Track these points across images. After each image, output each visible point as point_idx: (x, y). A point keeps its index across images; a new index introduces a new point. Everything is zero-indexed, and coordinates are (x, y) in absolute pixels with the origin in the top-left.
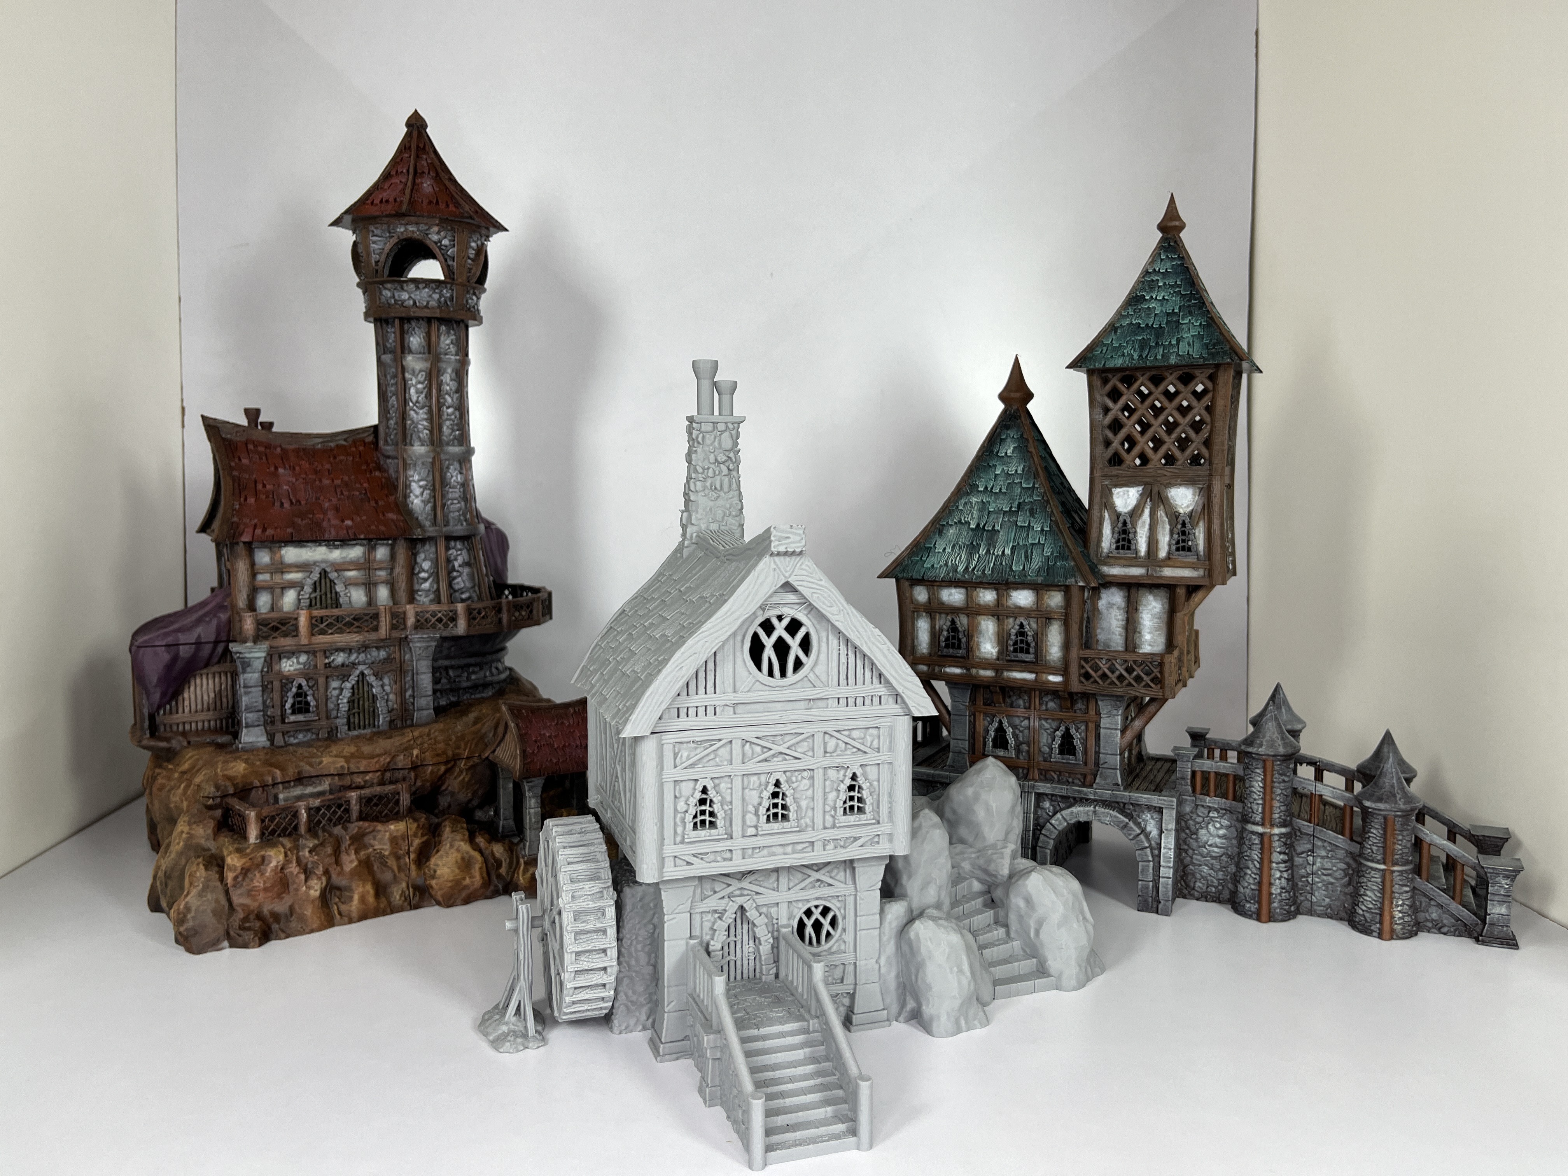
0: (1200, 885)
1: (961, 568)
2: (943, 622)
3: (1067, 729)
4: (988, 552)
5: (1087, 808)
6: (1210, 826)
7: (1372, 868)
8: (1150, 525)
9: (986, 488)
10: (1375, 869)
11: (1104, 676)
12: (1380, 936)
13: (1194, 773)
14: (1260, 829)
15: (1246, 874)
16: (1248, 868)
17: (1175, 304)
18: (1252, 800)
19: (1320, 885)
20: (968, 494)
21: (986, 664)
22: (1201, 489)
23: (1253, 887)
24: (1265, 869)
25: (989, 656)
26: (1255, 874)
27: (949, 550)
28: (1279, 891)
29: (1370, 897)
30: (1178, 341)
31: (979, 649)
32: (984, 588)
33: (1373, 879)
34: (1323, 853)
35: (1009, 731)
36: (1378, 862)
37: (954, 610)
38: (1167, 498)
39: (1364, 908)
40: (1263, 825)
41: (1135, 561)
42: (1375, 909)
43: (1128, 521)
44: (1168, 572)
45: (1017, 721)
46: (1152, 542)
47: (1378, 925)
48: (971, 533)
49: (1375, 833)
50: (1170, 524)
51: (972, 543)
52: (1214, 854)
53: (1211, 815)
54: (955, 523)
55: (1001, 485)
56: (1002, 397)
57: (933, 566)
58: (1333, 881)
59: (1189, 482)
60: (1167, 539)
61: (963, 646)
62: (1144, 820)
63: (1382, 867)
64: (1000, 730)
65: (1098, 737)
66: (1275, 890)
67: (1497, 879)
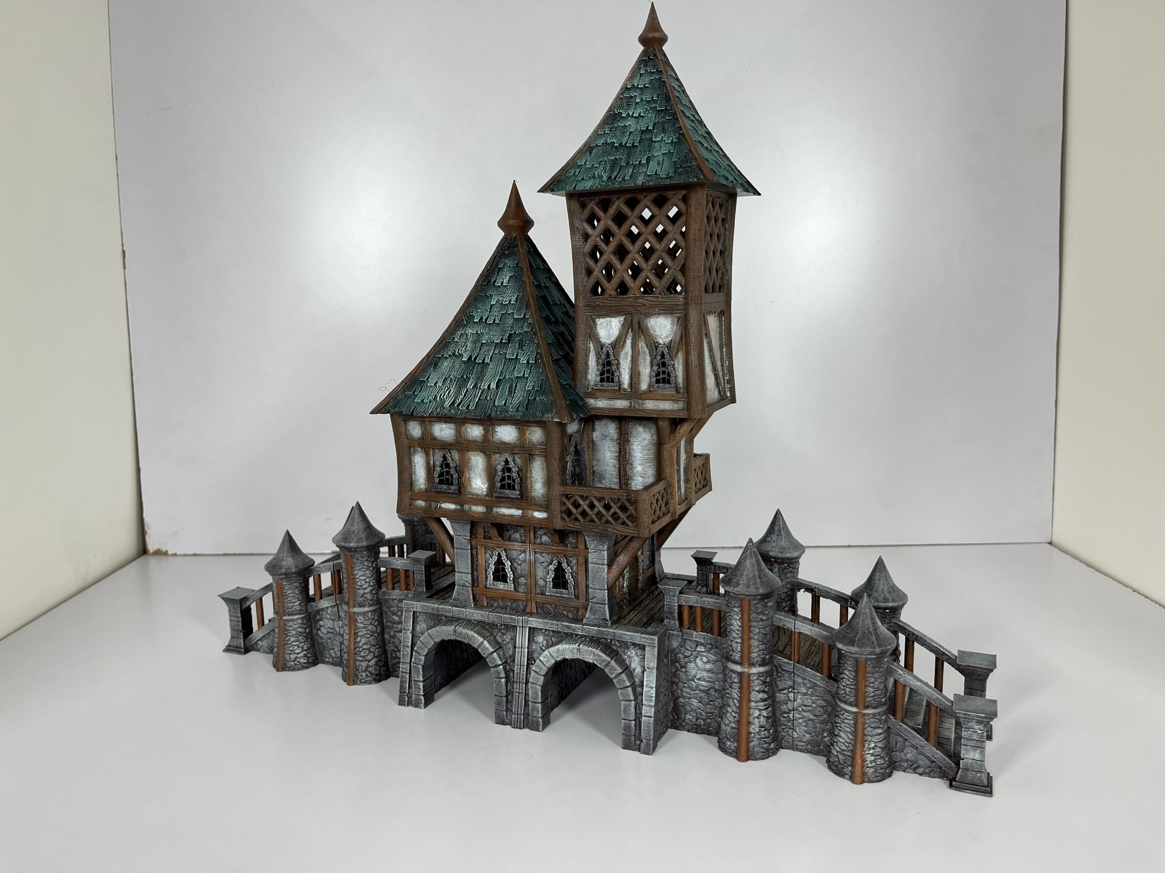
0: (690, 717)
1: (447, 404)
2: (437, 458)
3: (560, 564)
4: (476, 385)
5: (572, 646)
6: (698, 660)
7: (845, 710)
8: (632, 357)
9: (481, 319)
10: (848, 712)
11: (584, 513)
12: (852, 779)
13: (680, 606)
14: (738, 668)
15: (727, 711)
16: (729, 706)
17: (650, 120)
18: (732, 638)
19: (800, 721)
20: (465, 326)
21: (478, 500)
22: (679, 318)
23: (733, 725)
24: (745, 709)
25: (479, 492)
26: (735, 712)
27: (440, 384)
28: (757, 730)
29: (843, 739)
30: (648, 160)
31: (470, 485)
32: (472, 424)
33: (846, 721)
34: (804, 690)
35: (508, 564)
36: (851, 704)
37: (445, 446)
38: (647, 328)
39: (838, 749)
40: (741, 664)
41: (619, 393)
42: (848, 751)
43: (611, 352)
44: (650, 405)
45: (514, 554)
46: (635, 374)
47: (850, 768)
48: (463, 366)
49: (848, 674)
50: (651, 356)
51: (462, 376)
52: (702, 688)
53: (698, 649)
54: (450, 356)
55: (496, 315)
56: (502, 224)
57: (422, 401)
58: (813, 717)
59: (667, 310)
60: (648, 370)
61: (455, 482)
62: (629, 657)
63: (854, 709)
64: (499, 562)
65: (587, 570)
66: (754, 729)
67: (970, 724)
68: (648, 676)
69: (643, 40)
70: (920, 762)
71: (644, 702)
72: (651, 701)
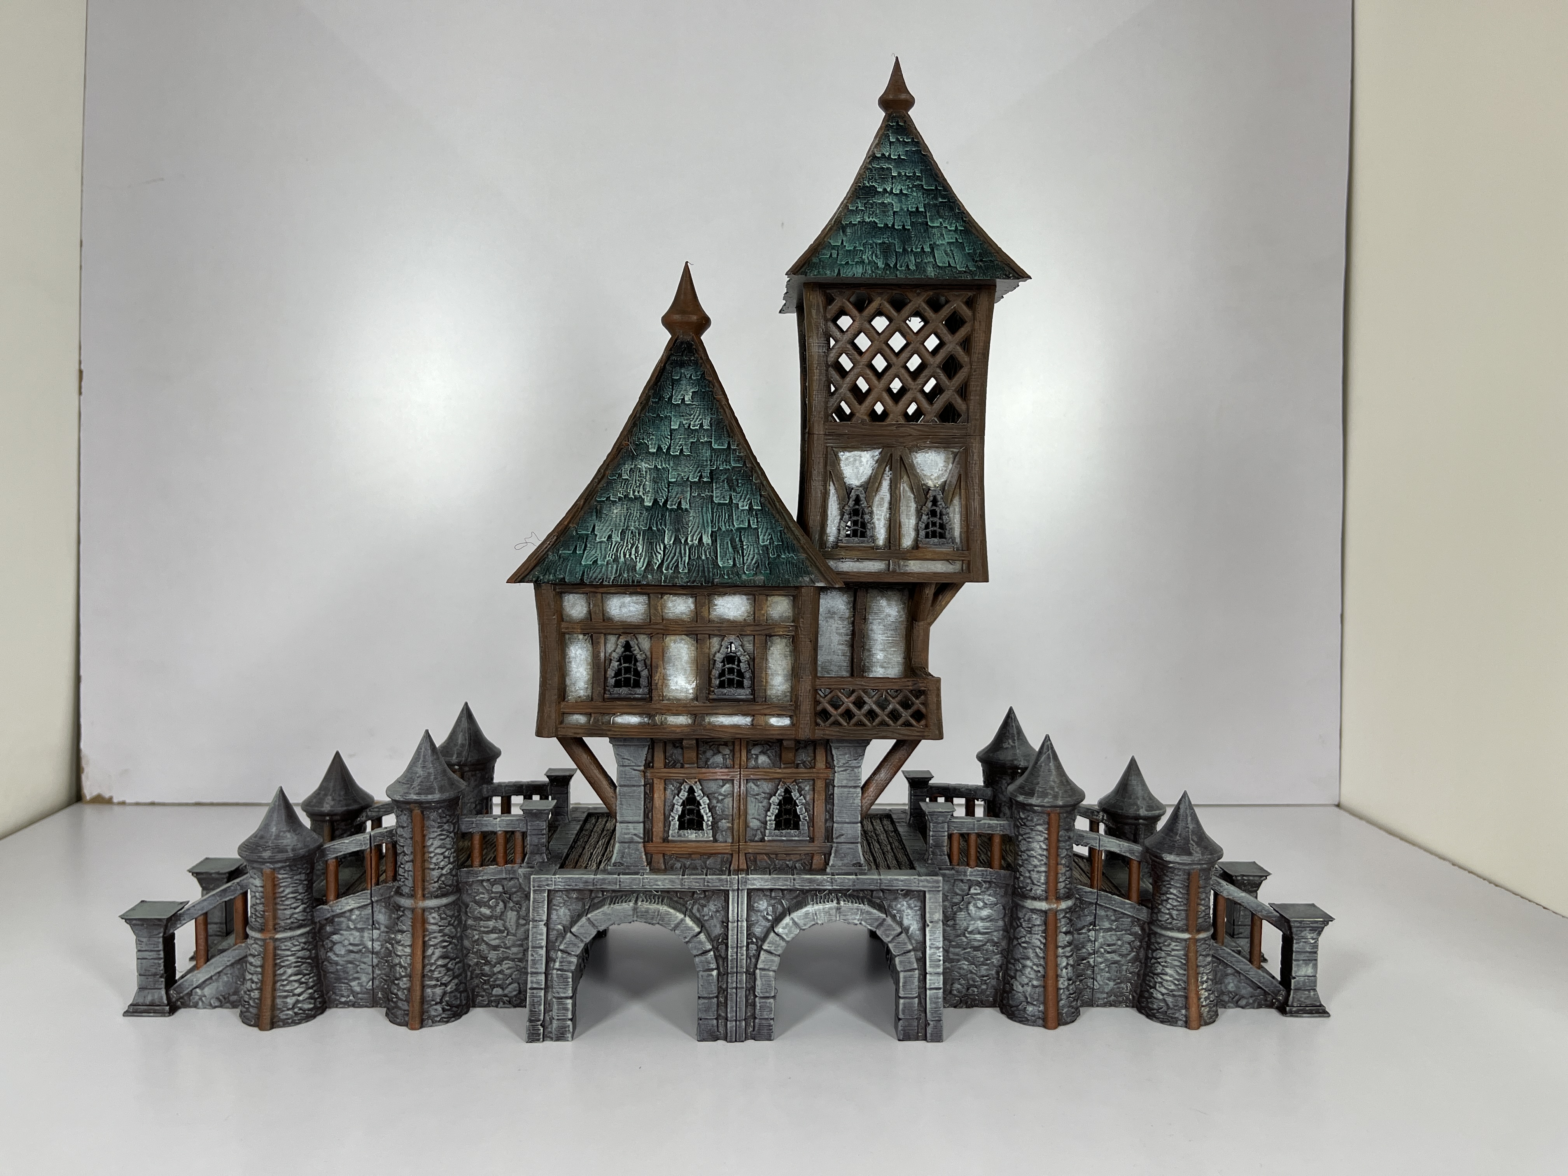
1: (640, 565)
2: (612, 647)
3: (787, 791)
4: (677, 540)
6: (971, 907)
7: (1172, 938)
8: (890, 503)
9: (660, 448)
10: (1176, 940)
11: (848, 714)
12: (1187, 1025)
13: (950, 836)
14: (1043, 905)
15: (1024, 966)
16: (1028, 958)
18: (1030, 868)
19: (1102, 966)
20: (633, 458)
21: (678, 706)
22: (955, 455)
23: (1035, 983)
24: (1051, 957)
25: (682, 695)
26: (1037, 966)
27: (616, 538)
28: (1066, 984)
29: (1171, 976)
30: (932, 248)
31: (667, 686)
32: (675, 594)
33: (1173, 953)
34: (1107, 925)
35: (704, 801)
36: (1180, 930)
37: (628, 629)
38: (912, 466)
39: (1164, 991)
40: (1046, 899)
41: (873, 553)
42: (1179, 990)
43: (862, 497)
44: (915, 567)
45: (712, 787)
46: (894, 526)
47: (1183, 1012)
48: (645, 513)
49: (1174, 895)
50: (916, 502)
51: (650, 528)
52: (976, 944)
53: (972, 891)
54: (620, 499)
55: (680, 445)
56: (667, 321)
57: (595, 562)
58: (1119, 959)
59: (940, 443)
60: (913, 521)
61: (643, 682)
62: (899, 911)
63: (1186, 936)
64: (691, 800)
65: (829, 799)
66: (1063, 983)
67: (1303, 934)
68: (933, 932)
69: (884, 103)
70: (1243, 992)
71: (928, 970)
72: (938, 966)
